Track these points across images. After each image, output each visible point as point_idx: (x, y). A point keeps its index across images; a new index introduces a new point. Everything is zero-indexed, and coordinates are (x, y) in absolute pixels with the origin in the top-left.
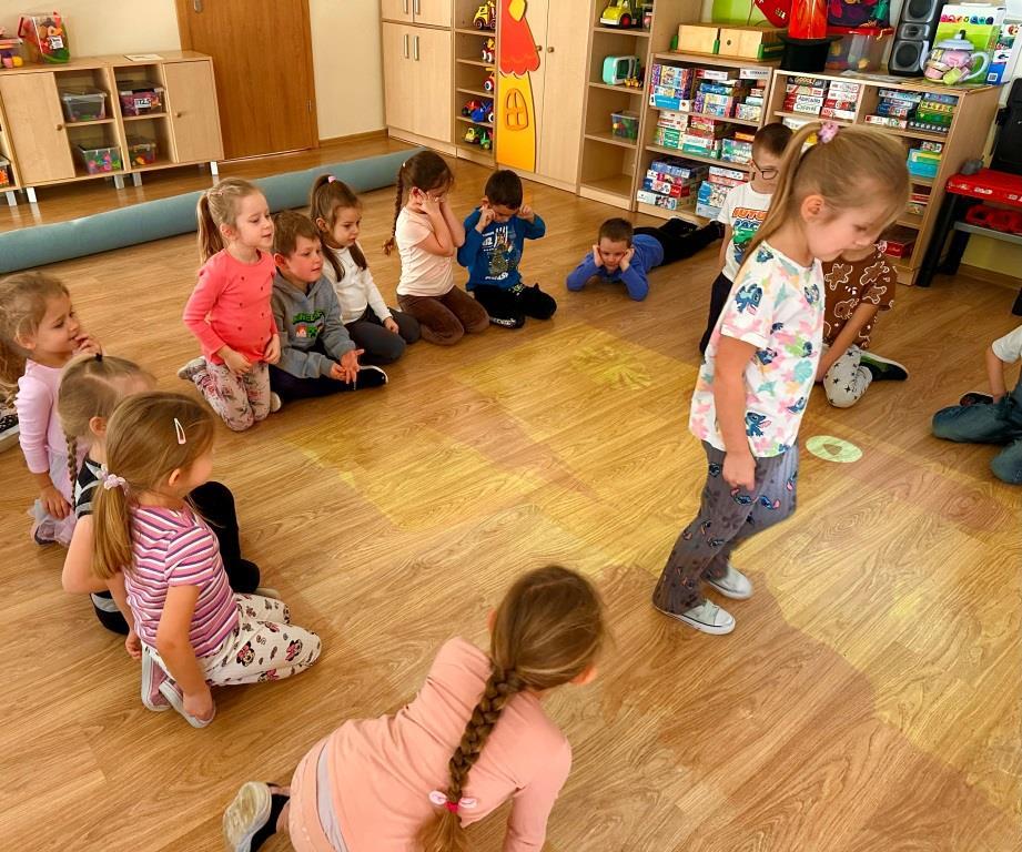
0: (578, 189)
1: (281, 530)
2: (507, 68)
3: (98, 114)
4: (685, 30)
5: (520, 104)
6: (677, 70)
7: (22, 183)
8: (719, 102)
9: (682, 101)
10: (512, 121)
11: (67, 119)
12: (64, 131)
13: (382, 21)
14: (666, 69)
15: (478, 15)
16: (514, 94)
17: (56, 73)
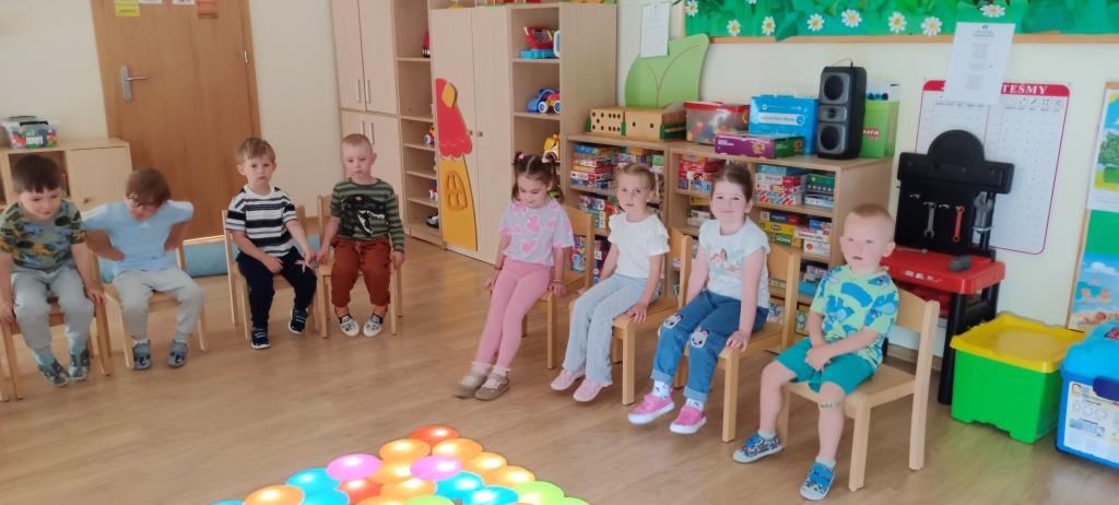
2: (445, 152)
5: (457, 184)
10: (453, 201)
13: (341, 109)
16: (451, 176)
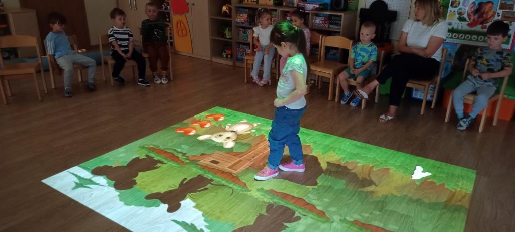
0: (211, 59)
1: (93, 196)
2: (176, 12)
5: (182, 26)
10: (180, 33)
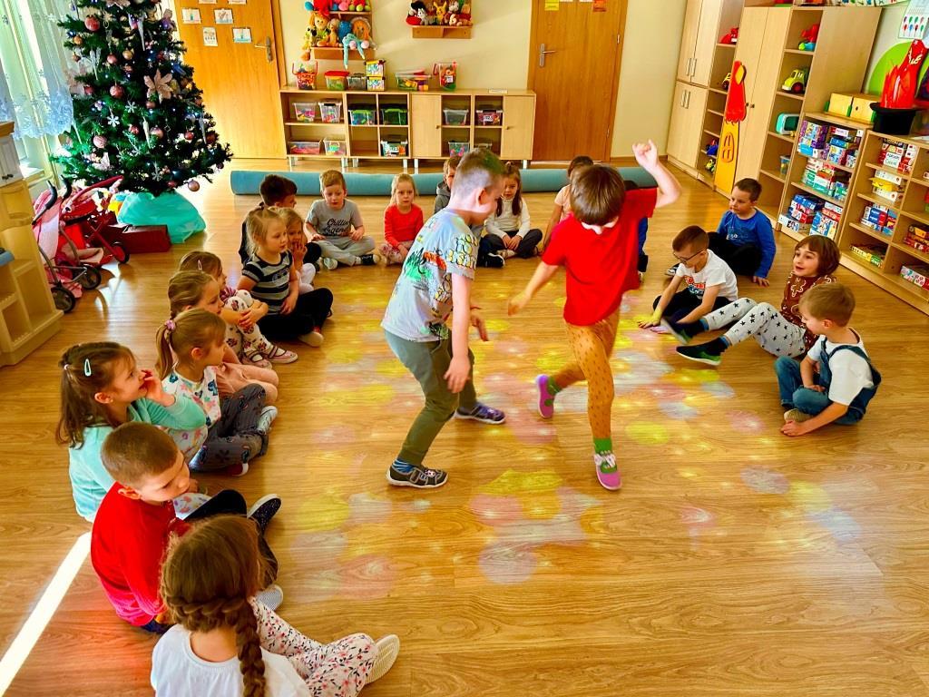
2: (728, 118)
3: (462, 122)
4: (835, 97)
6: (815, 126)
7: (412, 155)
8: (837, 151)
9: (814, 150)
10: (726, 155)
11: (444, 123)
12: (440, 129)
13: (676, 80)
14: (810, 124)
15: (726, 79)
16: (729, 137)
17: (443, 96)
